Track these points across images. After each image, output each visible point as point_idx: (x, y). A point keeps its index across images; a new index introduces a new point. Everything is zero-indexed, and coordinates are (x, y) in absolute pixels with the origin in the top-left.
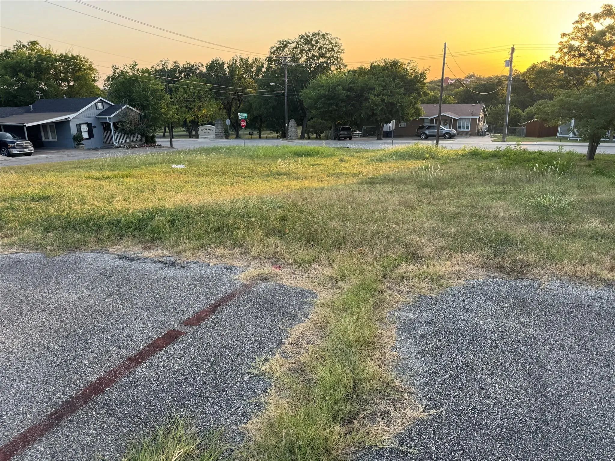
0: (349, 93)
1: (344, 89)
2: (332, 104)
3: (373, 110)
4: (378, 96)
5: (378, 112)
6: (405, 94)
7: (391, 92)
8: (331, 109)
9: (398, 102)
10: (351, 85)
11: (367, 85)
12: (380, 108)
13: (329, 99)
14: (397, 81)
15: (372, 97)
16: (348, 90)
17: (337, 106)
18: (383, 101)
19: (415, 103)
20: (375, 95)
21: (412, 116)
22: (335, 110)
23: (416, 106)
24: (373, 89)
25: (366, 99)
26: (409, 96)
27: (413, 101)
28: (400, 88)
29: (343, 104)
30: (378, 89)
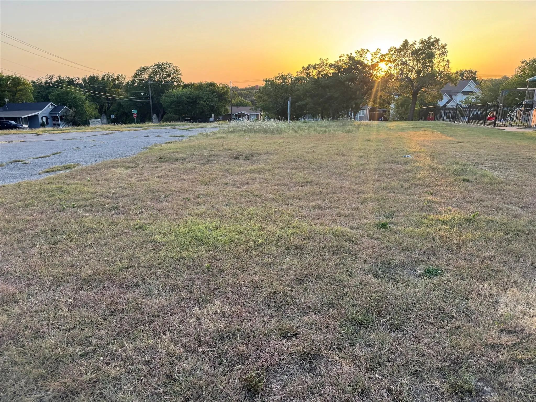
0: (189, 100)
1: (186, 97)
2: (180, 106)
3: (203, 109)
4: (205, 101)
5: (205, 110)
6: (219, 101)
7: (211, 100)
8: (179, 108)
9: (215, 105)
10: (190, 95)
11: (198, 96)
12: (206, 108)
13: (178, 103)
14: (214, 94)
15: (202, 102)
16: (188, 98)
17: (183, 106)
18: (208, 104)
19: (225, 106)
20: (203, 101)
21: (224, 113)
22: (183, 109)
23: (226, 107)
24: (202, 98)
25: (199, 103)
26: (221, 102)
27: (224, 105)
28: (216, 98)
29: (186, 106)
30: (205, 98)
